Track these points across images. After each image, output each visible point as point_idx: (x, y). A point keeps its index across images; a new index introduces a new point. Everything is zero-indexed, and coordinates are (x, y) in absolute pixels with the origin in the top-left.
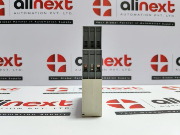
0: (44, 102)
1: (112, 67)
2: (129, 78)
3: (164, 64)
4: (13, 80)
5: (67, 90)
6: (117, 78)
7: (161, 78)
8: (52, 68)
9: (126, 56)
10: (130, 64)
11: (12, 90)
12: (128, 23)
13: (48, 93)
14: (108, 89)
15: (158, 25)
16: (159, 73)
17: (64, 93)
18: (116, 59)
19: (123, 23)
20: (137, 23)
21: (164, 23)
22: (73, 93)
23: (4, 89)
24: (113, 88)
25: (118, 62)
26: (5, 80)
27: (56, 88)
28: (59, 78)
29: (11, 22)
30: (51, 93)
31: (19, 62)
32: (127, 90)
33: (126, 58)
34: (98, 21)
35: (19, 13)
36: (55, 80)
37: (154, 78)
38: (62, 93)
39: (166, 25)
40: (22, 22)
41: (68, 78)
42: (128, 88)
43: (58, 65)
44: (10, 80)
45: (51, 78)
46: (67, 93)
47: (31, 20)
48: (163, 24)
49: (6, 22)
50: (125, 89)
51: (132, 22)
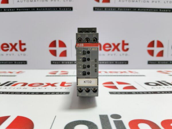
0: (47, 83)
1: (110, 52)
2: (126, 62)
3: (160, 49)
4: (18, 64)
5: (67, 74)
6: (114, 63)
7: (156, 63)
8: (54, 53)
9: (123, 42)
10: (127, 49)
11: (18, 73)
12: (126, 9)
13: (50, 76)
14: (106, 72)
15: (156, 11)
16: (155, 58)
17: (65, 76)
18: (114, 44)
19: (121, 9)
20: (135, 10)
21: (162, 9)
22: (73, 76)
23: (11, 72)
24: (111, 72)
25: (116, 47)
26: (11, 64)
27: (57, 72)
28: (60, 63)
29: (15, 10)
30: (53, 76)
31: (23, 47)
32: (123, 74)
33: (124, 44)
34: (97, 8)
35: (22, 1)
36: (56, 64)
37: (150, 63)
38: (63, 76)
39: (163, 12)
40: (25, 9)
41: (68, 63)
42: (125, 72)
43: (59, 50)
44: (16, 64)
45: (53, 63)
46: (67, 76)
47: (33, 8)
48: (160, 10)
49: (11, 10)
50: (122, 72)
51: (130, 8)
